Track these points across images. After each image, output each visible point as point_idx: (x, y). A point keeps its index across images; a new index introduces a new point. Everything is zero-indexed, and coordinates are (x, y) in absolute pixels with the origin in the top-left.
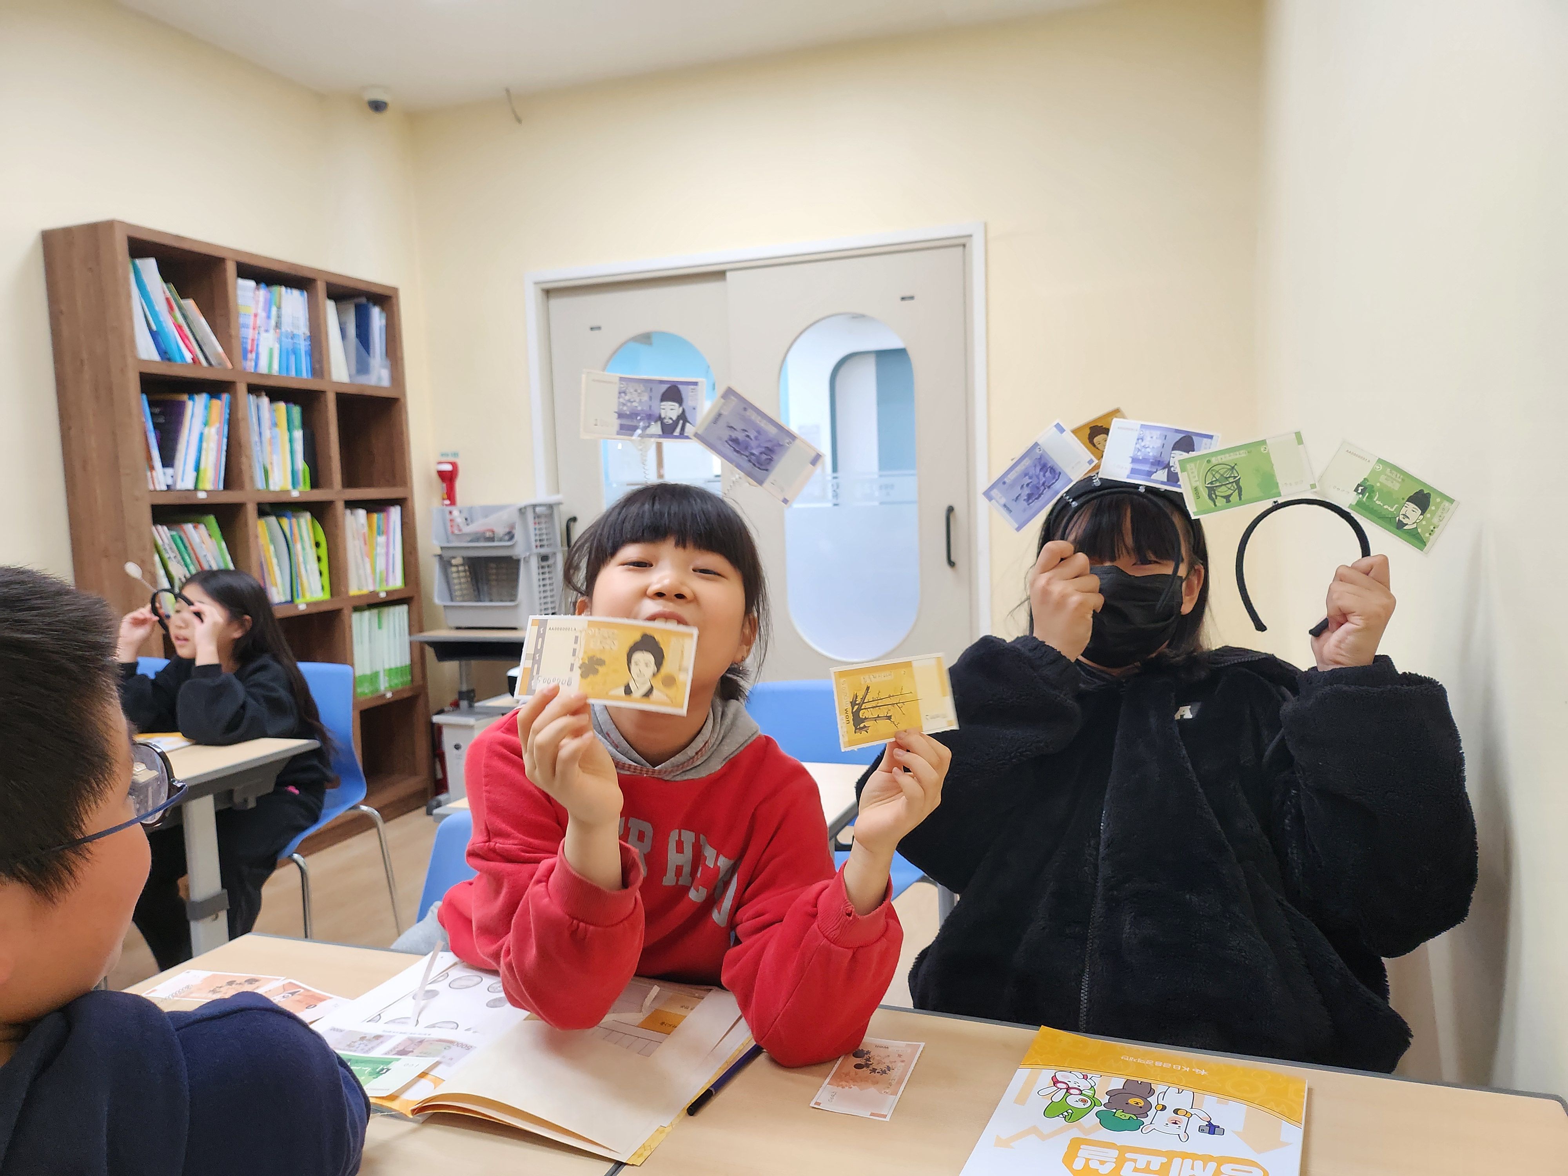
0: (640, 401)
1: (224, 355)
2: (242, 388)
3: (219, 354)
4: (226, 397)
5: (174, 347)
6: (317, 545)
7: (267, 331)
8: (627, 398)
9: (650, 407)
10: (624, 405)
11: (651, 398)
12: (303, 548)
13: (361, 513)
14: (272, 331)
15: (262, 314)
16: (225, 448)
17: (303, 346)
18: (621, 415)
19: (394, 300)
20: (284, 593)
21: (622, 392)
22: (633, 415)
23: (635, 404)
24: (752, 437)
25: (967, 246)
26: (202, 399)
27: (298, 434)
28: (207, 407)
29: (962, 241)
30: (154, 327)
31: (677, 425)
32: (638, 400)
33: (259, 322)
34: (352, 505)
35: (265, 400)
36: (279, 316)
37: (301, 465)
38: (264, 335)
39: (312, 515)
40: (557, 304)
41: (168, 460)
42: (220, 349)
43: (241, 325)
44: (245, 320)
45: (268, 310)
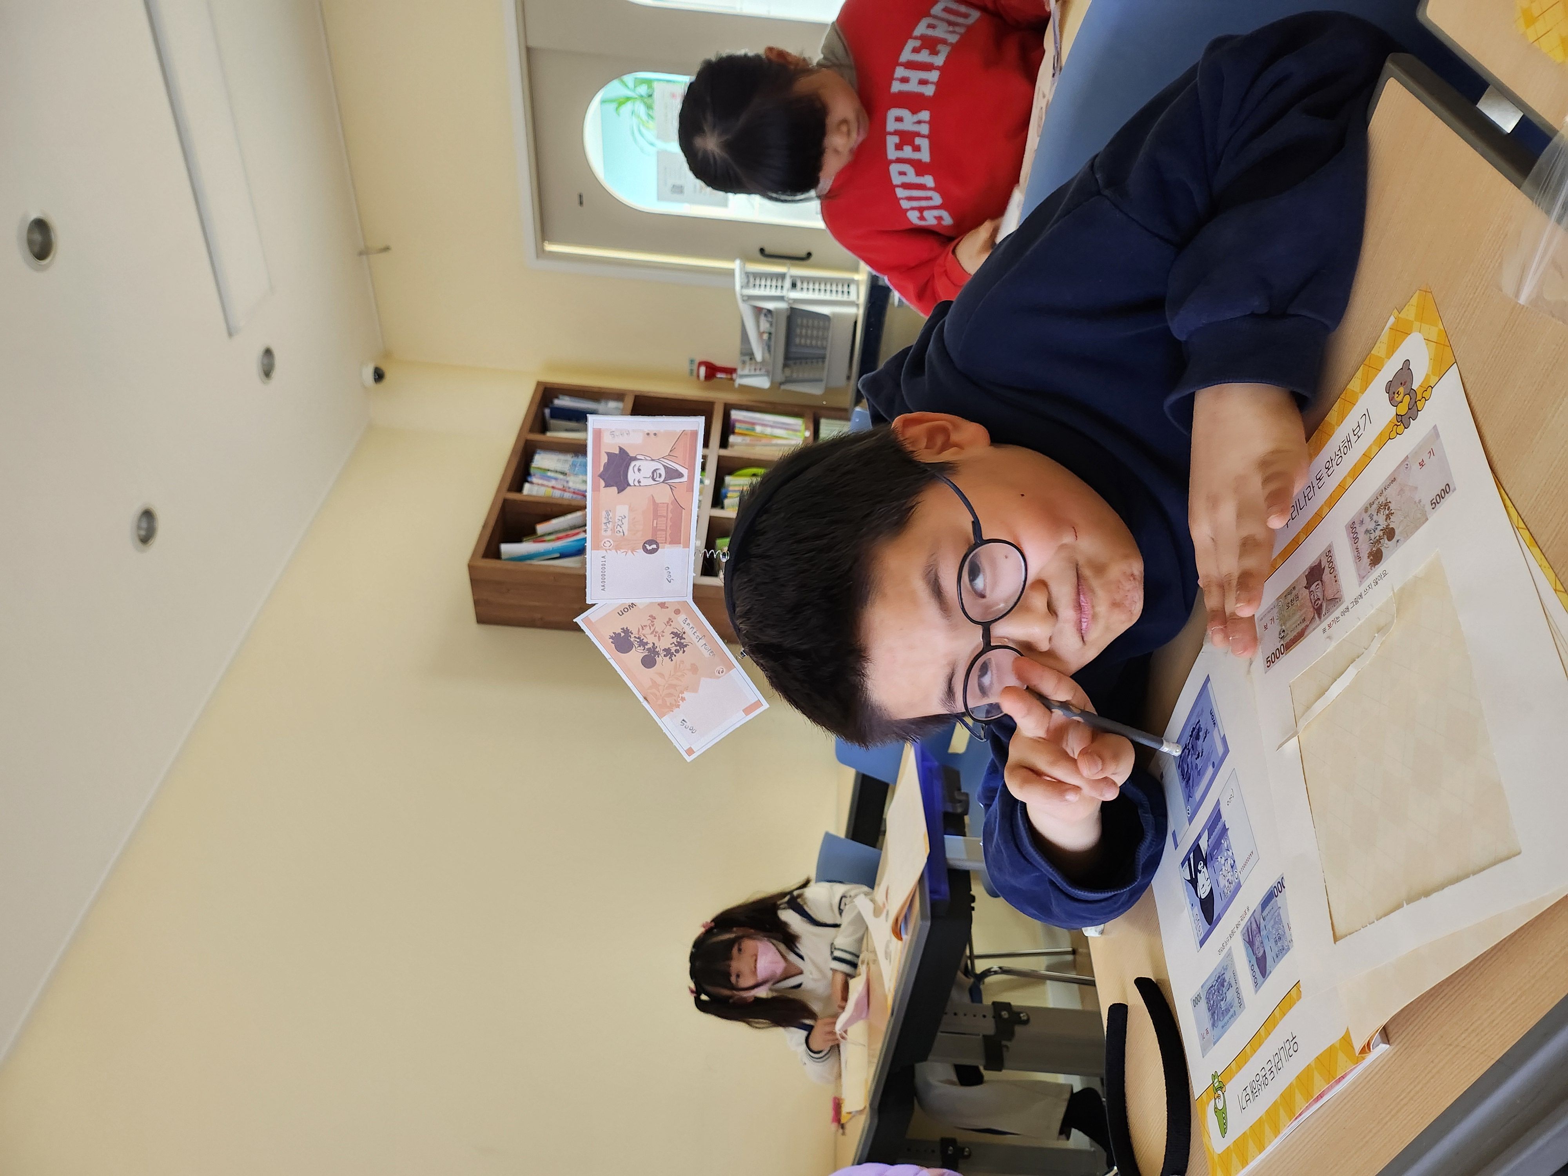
7: (567, 482)
13: (732, 439)
14: (568, 479)
15: (553, 483)
33: (559, 486)
34: (724, 444)
36: (556, 473)
38: (571, 484)
43: (562, 498)
44: (557, 494)
45: (550, 478)
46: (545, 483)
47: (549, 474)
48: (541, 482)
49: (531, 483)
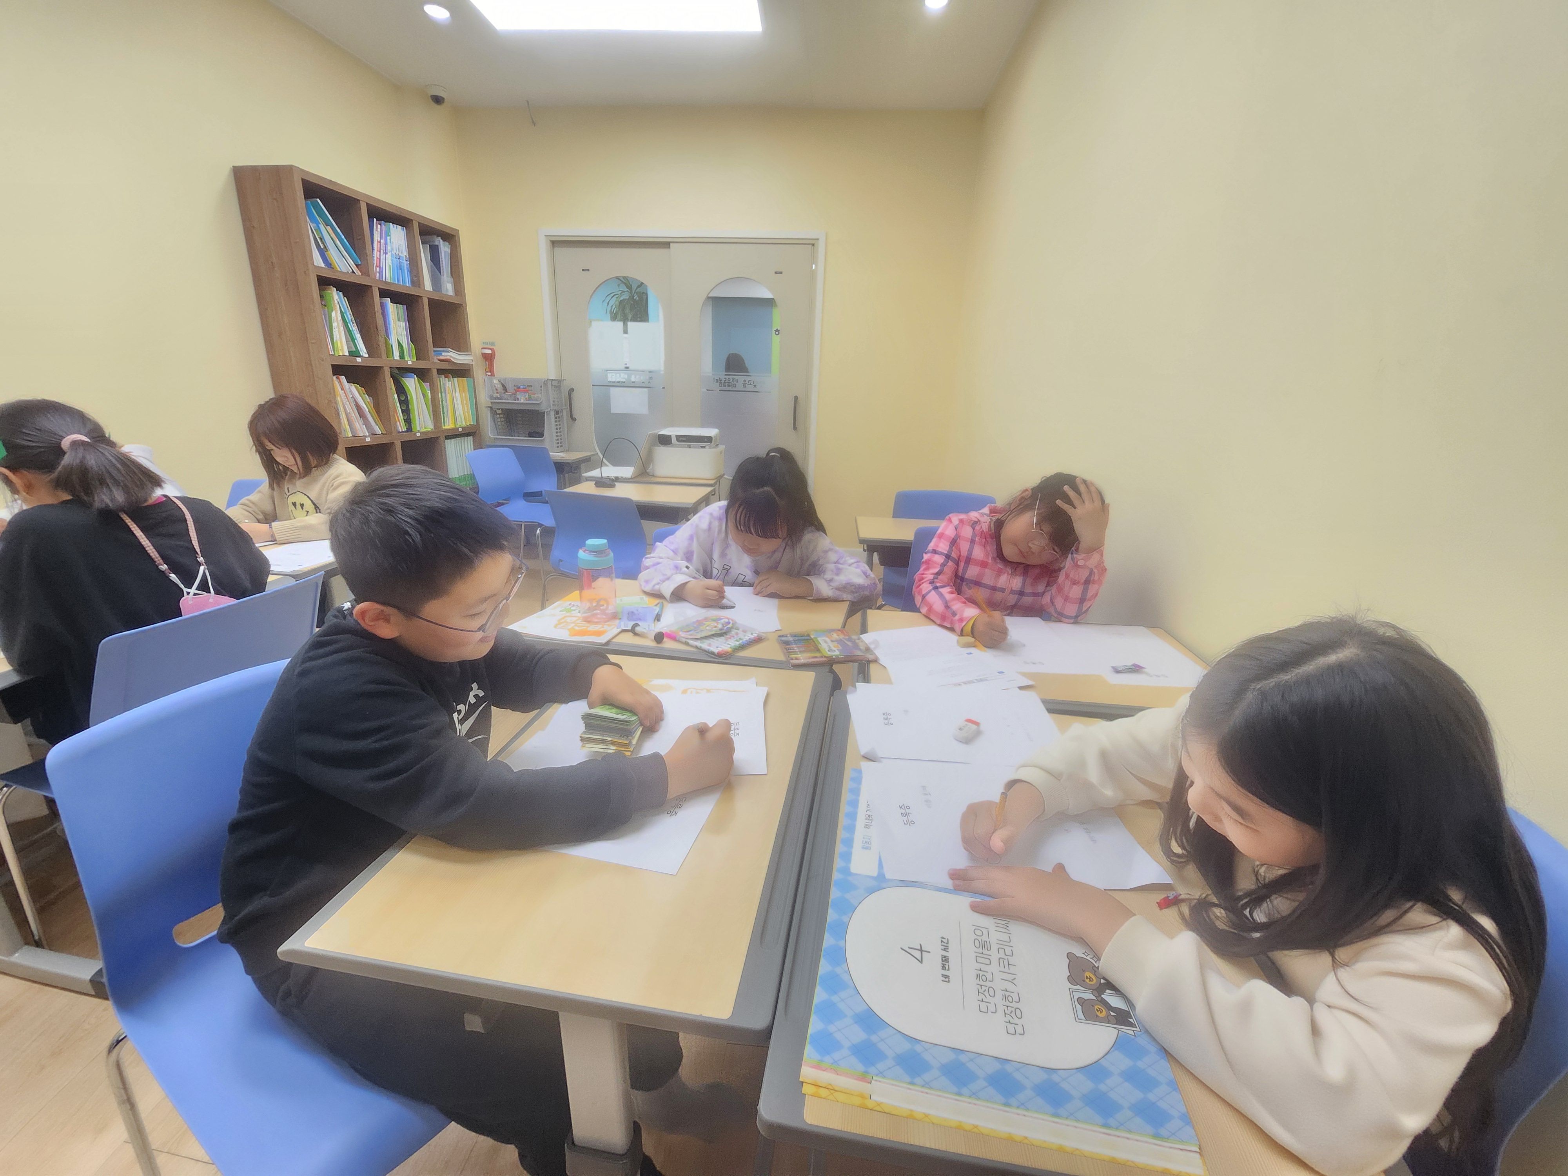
2: (376, 291)
7: (386, 253)
15: (382, 241)
17: (405, 264)
19: (455, 237)
25: (815, 245)
29: (812, 242)
33: (380, 247)
36: (391, 243)
38: (384, 256)
40: (560, 251)
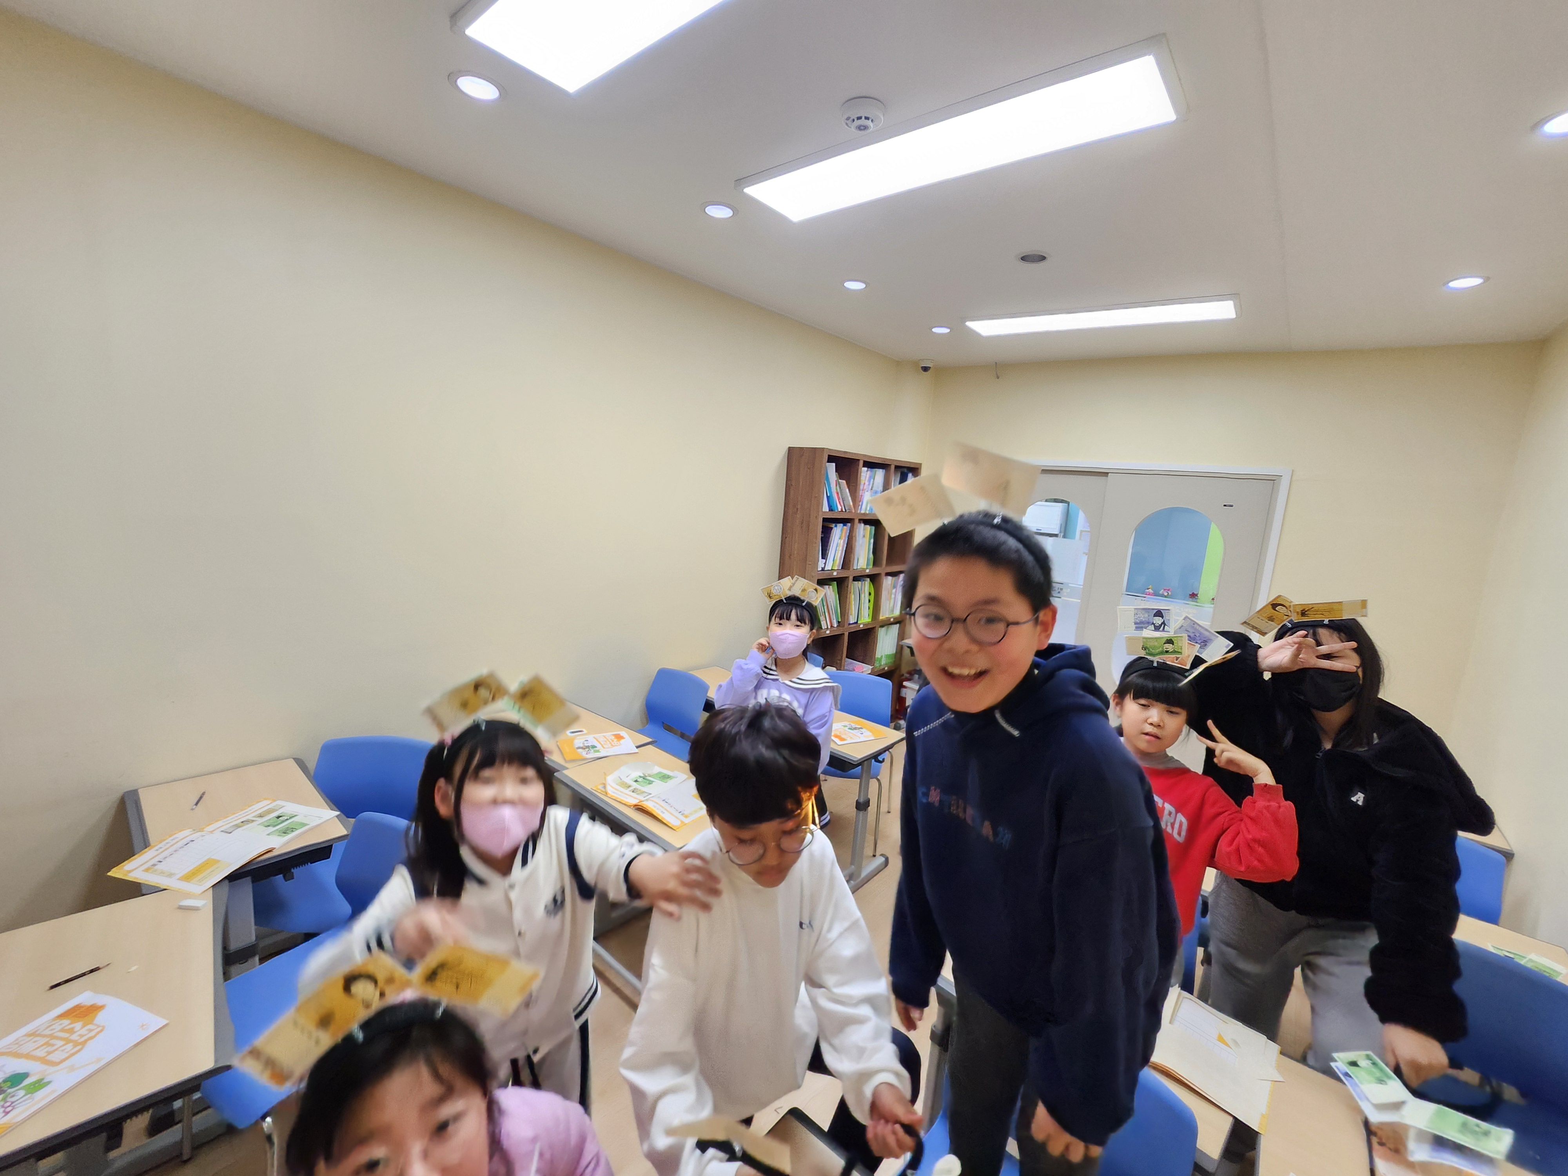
0: (1144, 617)
1: (852, 506)
2: (857, 521)
3: (850, 505)
4: (849, 525)
5: (835, 504)
6: (870, 594)
7: (867, 491)
8: (1138, 616)
9: (1149, 619)
10: (1137, 619)
11: (1149, 616)
12: (864, 596)
13: (890, 578)
14: (869, 491)
15: (867, 483)
16: (845, 549)
18: (1136, 623)
19: (919, 471)
20: (855, 619)
21: (1136, 614)
22: (1141, 622)
23: (1141, 618)
24: (1197, 636)
26: (840, 526)
27: (872, 541)
28: (842, 530)
30: (828, 495)
31: (1161, 627)
32: (1143, 616)
33: (865, 488)
34: (888, 574)
35: (863, 525)
36: (873, 484)
37: (871, 556)
38: (866, 493)
39: (870, 580)
41: (824, 556)
42: (851, 504)
43: (859, 490)
44: (861, 487)
45: (869, 481)
46: (867, 479)
47: (872, 480)
48: (868, 476)
49: (867, 471)
